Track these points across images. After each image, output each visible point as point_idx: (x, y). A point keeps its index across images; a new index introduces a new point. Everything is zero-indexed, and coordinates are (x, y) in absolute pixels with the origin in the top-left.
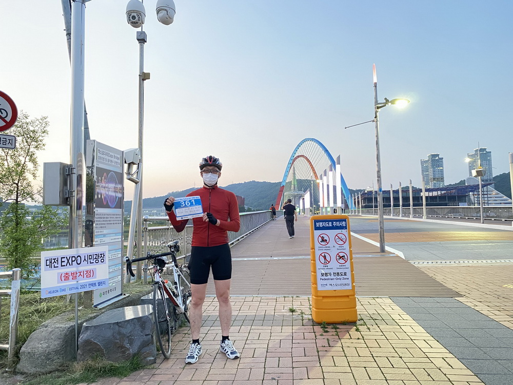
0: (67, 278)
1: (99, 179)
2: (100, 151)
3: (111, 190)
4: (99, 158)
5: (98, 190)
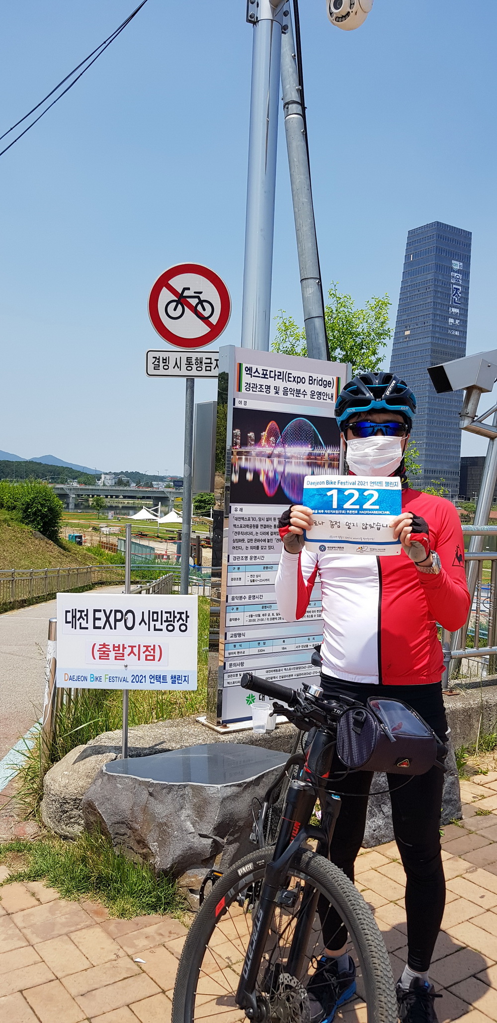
0: (104, 655)
1: (250, 437)
2: (254, 370)
3: (293, 460)
4: (248, 387)
5: (243, 463)
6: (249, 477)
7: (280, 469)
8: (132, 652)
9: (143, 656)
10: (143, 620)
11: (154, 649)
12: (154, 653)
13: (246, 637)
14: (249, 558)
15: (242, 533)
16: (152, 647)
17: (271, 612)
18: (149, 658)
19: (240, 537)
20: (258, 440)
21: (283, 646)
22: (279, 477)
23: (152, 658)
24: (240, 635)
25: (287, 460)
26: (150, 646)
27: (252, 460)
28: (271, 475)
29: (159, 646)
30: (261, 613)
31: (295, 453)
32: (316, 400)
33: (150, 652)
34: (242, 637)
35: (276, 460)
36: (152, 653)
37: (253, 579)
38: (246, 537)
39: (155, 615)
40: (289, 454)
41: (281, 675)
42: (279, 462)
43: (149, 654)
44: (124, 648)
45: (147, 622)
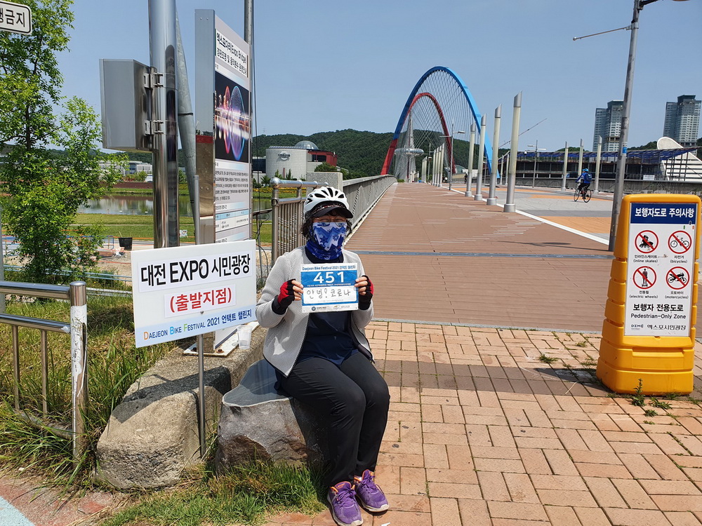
0: (182, 306)
1: (220, 99)
2: (220, 37)
4: (218, 52)
5: (218, 122)
6: (220, 135)
7: (231, 130)
8: (207, 298)
9: (216, 300)
10: (215, 267)
12: (225, 295)
14: (221, 207)
16: (223, 291)
20: (222, 102)
22: (230, 137)
23: (223, 300)
25: (233, 122)
27: (221, 121)
28: (228, 134)
29: (229, 289)
32: (241, 72)
35: (229, 121)
37: (223, 225)
38: (220, 189)
39: (225, 261)
40: (233, 117)
42: (230, 124)
43: (221, 297)
44: (200, 296)
45: (218, 269)
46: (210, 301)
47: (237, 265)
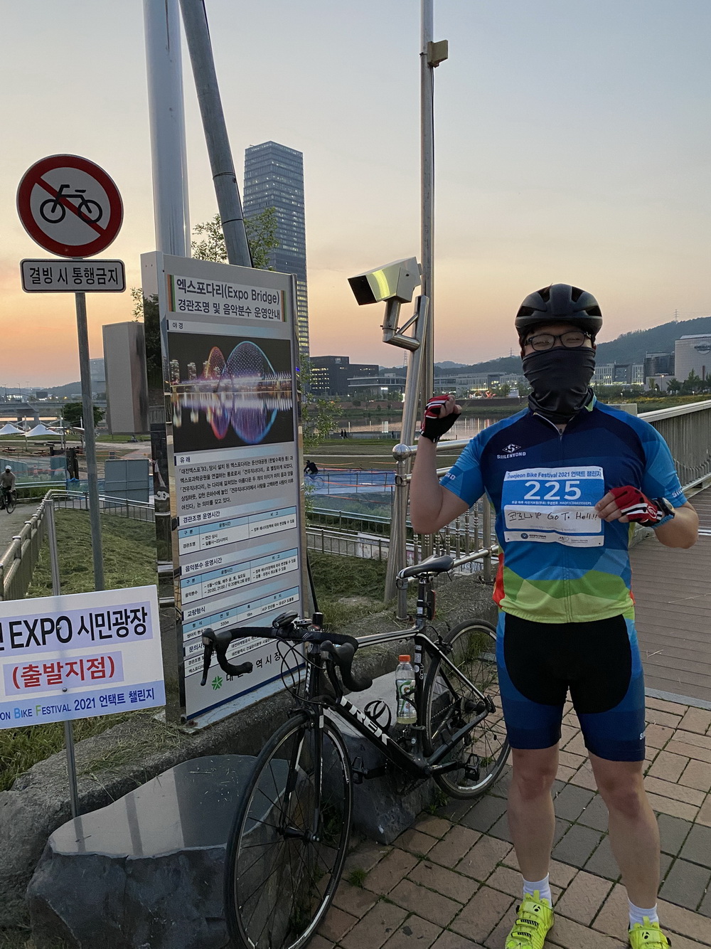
0: (32, 680)
1: (191, 368)
2: (188, 284)
3: (243, 393)
4: (182, 305)
5: (185, 402)
6: (194, 418)
7: (229, 405)
8: (72, 670)
9: (87, 674)
10: (83, 627)
11: (102, 663)
12: (103, 667)
13: (206, 612)
14: (202, 516)
15: (192, 488)
16: (100, 661)
17: (232, 576)
18: (96, 675)
19: (191, 493)
20: (200, 372)
21: (248, 613)
22: (228, 415)
23: (101, 674)
24: (198, 611)
25: (235, 393)
26: (97, 660)
27: (196, 398)
28: (219, 412)
29: (110, 658)
30: (221, 579)
31: (244, 384)
32: (262, 318)
33: (98, 667)
34: (202, 613)
35: (223, 394)
36: (100, 669)
37: (208, 541)
38: (196, 492)
39: (100, 619)
40: (237, 386)
41: (249, 646)
42: (227, 397)
43: (97, 669)
44: (60, 667)
45: (89, 629)
46: (77, 674)
47: (123, 623)
